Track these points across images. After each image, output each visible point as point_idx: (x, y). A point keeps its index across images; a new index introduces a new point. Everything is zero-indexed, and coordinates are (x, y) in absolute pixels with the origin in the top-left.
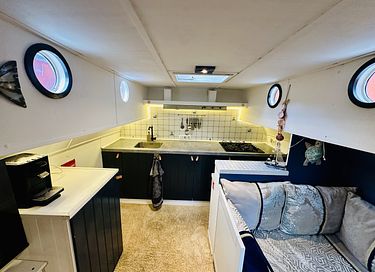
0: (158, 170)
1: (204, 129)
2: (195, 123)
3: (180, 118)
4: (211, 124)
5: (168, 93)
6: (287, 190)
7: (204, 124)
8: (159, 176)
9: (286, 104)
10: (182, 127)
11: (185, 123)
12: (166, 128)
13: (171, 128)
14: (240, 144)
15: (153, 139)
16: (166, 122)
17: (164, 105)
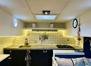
0: (29, 57)
1: (49, 39)
2: (45, 37)
3: (39, 35)
4: (52, 37)
5: (34, 25)
6: (84, 60)
7: (49, 37)
8: (29, 60)
9: (79, 25)
10: (40, 39)
11: (41, 37)
12: (33, 39)
13: (35, 40)
14: (65, 45)
15: (27, 44)
16: (33, 37)
17: (32, 30)
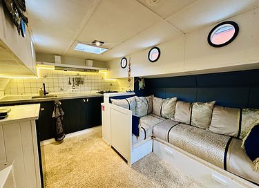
2: (79, 81)
3: (67, 77)
4: (90, 81)
5: (58, 59)
6: (136, 99)
7: (85, 81)
8: (61, 116)
9: (129, 66)
10: (70, 84)
11: (71, 81)
12: (56, 85)
13: (61, 85)
17: (56, 67)
